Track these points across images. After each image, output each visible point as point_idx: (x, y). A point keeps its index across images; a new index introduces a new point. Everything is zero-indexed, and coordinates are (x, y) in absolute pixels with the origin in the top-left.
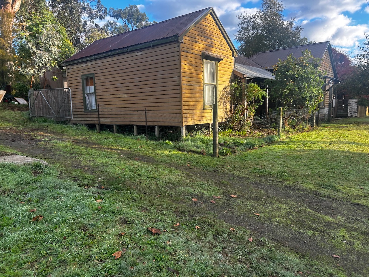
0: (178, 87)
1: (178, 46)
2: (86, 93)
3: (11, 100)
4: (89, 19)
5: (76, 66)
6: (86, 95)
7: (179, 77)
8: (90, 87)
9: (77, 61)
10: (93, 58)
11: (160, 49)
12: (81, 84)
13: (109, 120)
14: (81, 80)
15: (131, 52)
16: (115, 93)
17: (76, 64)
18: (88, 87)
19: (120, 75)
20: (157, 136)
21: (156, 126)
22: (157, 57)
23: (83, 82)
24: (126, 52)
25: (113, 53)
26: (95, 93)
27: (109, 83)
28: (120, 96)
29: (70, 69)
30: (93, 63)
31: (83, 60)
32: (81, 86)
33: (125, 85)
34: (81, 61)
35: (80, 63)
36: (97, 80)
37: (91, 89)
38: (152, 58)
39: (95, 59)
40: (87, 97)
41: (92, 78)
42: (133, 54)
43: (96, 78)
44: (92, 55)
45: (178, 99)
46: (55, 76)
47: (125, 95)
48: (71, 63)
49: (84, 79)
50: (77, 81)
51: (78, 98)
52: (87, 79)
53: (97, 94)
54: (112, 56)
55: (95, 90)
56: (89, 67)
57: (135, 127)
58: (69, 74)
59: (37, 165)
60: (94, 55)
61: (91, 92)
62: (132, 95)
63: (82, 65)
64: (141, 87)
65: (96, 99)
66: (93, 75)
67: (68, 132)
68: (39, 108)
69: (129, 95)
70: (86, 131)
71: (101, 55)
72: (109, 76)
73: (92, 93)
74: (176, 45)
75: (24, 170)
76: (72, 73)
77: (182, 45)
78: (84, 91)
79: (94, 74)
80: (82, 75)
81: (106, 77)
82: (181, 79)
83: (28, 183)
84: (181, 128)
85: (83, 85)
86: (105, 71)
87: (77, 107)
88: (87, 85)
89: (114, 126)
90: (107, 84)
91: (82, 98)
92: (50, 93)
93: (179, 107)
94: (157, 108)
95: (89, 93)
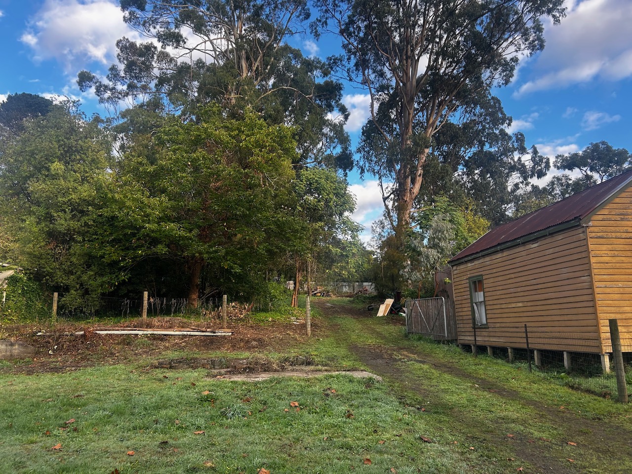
0: (589, 291)
1: (584, 232)
2: (474, 301)
3: (399, 311)
4: (521, 180)
5: (462, 267)
6: (474, 304)
7: (589, 276)
8: (479, 293)
9: (463, 260)
10: (480, 254)
11: (560, 237)
12: (468, 289)
13: (502, 340)
14: (468, 285)
15: (524, 243)
16: (508, 300)
17: (462, 263)
18: (477, 293)
19: (513, 276)
20: (567, 368)
21: (565, 351)
22: (557, 249)
23: (470, 287)
24: (518, 245)
25: (503, 246)
26: (484, 301)
27: (500, 288)
28: (513, 305)
29: (456, 270)
30: (481, 261)
31: (470, 258)
32: (469, 293)
33: (519, 289)
34: (466, 259)
35: (466, 262)
36: (487, 284)
37: (480, 297)
38: (551, 251)
39: (482, 256)
40: (475, 307)
41: (480, 282)
42: (528, 247)
43: (485, 282)
44: (479, 251)
45: (591, 310)
46: (447, 279)
47: (520, 305)
48: (457, 263)
49: (472, 283)
50: (464, 286)
51: (465, 309)
52: (475, 283)
53: (487, 303)
54: (502, 250)
55: (484, 297)
56: (477, 266)
57: (535, 352)
58: (455, 276)
59: (370, 379)
60: (481, 251)
61: (480, 301)
62: (529, 304)
63: (469, 265)
64: (539, 291)
65: (486, 310)
66: (481, 277)
67: (436, 353)
68: (418, 322)
69: (526, 304)
70: (459, 353)
71: (490, 250)
72: (500, 279)
73: (482, 302)
74: (581, 230)
75: (359, 382)
76: (458, 275)
77: (588, 230)
78: (471, 299)
79: (482, 275)
80: (470, 278)
81: (497, 279)
82: (592, 278)
83: (358, 393)
84: (602, 357)
85: (470, 291)
86: (494, 271)
87: (465, 322)
88: (476, 291)
89: (509, 350)
90: (498, 288)
91: (470, 309)
92: (430, 303)
93: (593, 322)
94: (563, 324)
95: (477, 301)
